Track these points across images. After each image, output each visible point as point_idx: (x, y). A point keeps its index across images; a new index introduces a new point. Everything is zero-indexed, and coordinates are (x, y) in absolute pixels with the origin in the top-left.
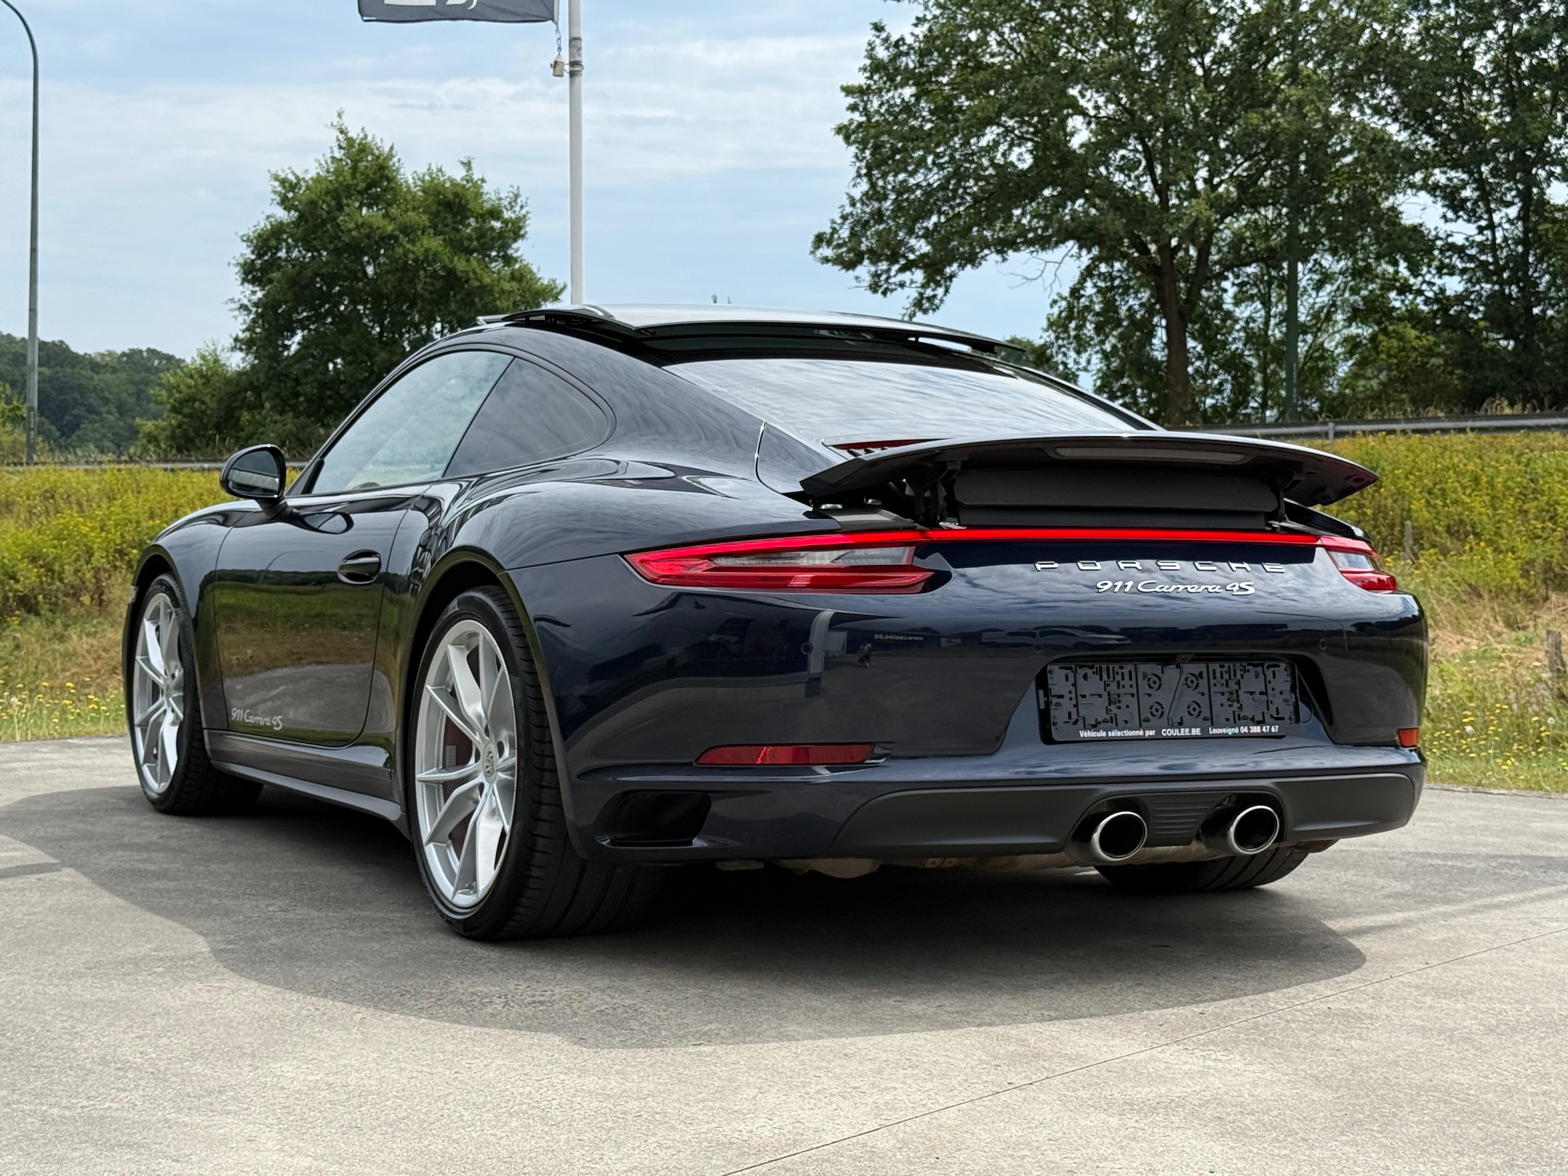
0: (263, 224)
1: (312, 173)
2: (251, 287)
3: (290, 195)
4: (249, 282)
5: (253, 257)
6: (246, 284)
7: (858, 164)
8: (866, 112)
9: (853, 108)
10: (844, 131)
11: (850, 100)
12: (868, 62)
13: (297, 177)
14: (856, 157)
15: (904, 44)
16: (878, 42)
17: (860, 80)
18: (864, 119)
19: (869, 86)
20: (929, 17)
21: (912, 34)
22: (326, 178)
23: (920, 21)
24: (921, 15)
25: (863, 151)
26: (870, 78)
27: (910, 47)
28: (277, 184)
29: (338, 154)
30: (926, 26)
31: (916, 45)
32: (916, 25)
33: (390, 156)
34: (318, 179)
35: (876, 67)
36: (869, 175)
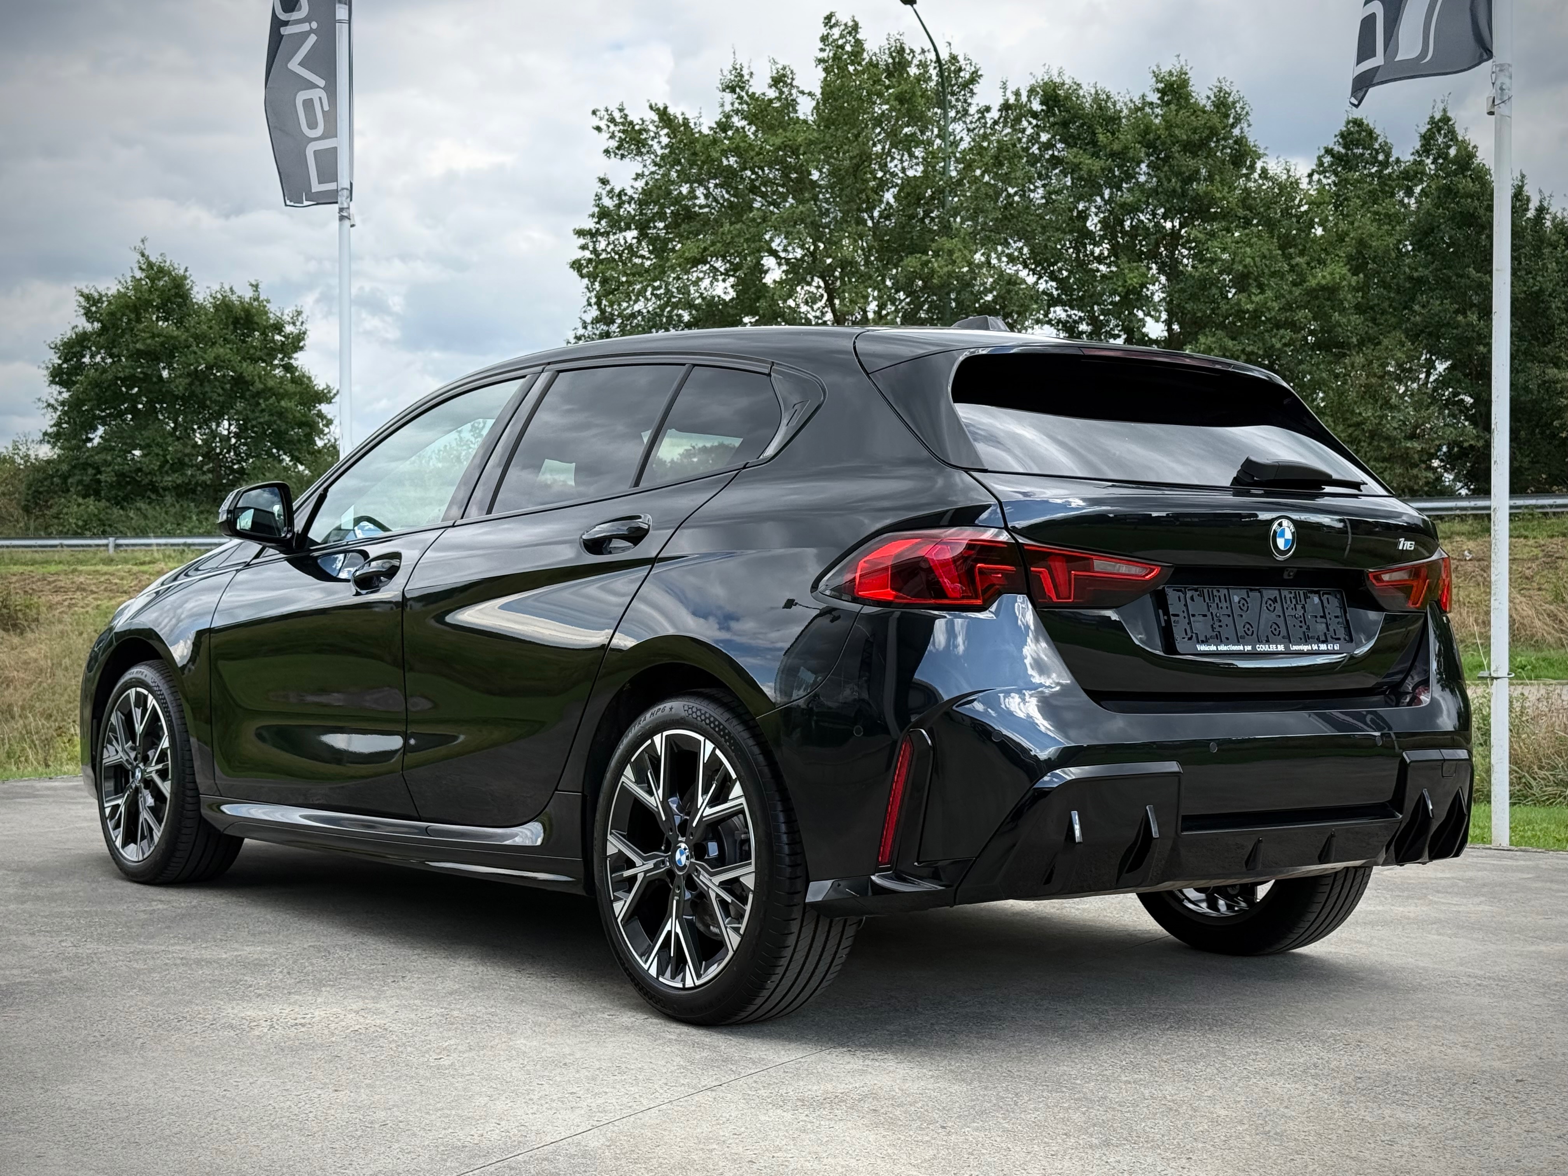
0: (69, 334)
1: (113, 291)
2: (58, 388)
3: (94, 309)
4: (56, 383)
5: (60, 362)
6: (54, 386)
7: (588, 294)
8: (595, 251)
9: (584, 247)
10: (577, 265)
11: (582, 241)
12: (597, 210)
13: (100, 295)
14: (587, 288)
15: (626, 194)
16: (604, 193)
17: (590, 224)
18: (592, 256)
19: (598, 230)
20: (647, 173)
21: (632, 187)
22: (125, 294)
23: (638, 176)
24: (640, 172)
25: (593, 283)
26: (598, 223)
27: (632, 198)
28: (82, 299)
29: (139, 274)
30: (644, 181)
31: (636, 196)
32: (636, 179)
33: (185, 278)
34: (120, 295)
35: (603, 213)
36: (598, 303)
